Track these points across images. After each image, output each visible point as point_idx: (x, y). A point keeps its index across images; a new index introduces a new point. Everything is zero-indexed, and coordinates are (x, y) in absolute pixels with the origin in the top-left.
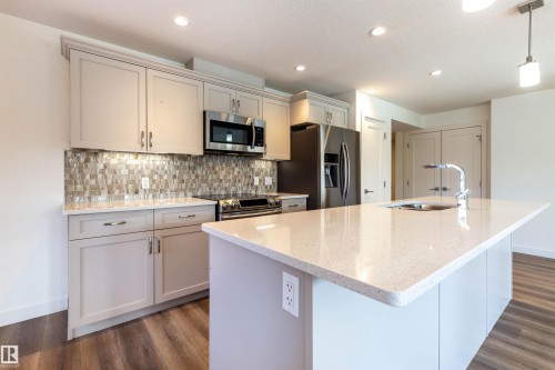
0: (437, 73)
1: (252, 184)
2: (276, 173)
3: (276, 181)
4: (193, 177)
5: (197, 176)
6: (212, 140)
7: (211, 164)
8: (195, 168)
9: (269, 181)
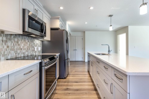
0: (86, 23)
1: (34, 50)
2: (41, 45)
3: (41, 49)
4: (5, 47)
5: (8, 47)
6: (29, 27)
7: (16, 40)
8: (6, 41)
9: (40, 49)
